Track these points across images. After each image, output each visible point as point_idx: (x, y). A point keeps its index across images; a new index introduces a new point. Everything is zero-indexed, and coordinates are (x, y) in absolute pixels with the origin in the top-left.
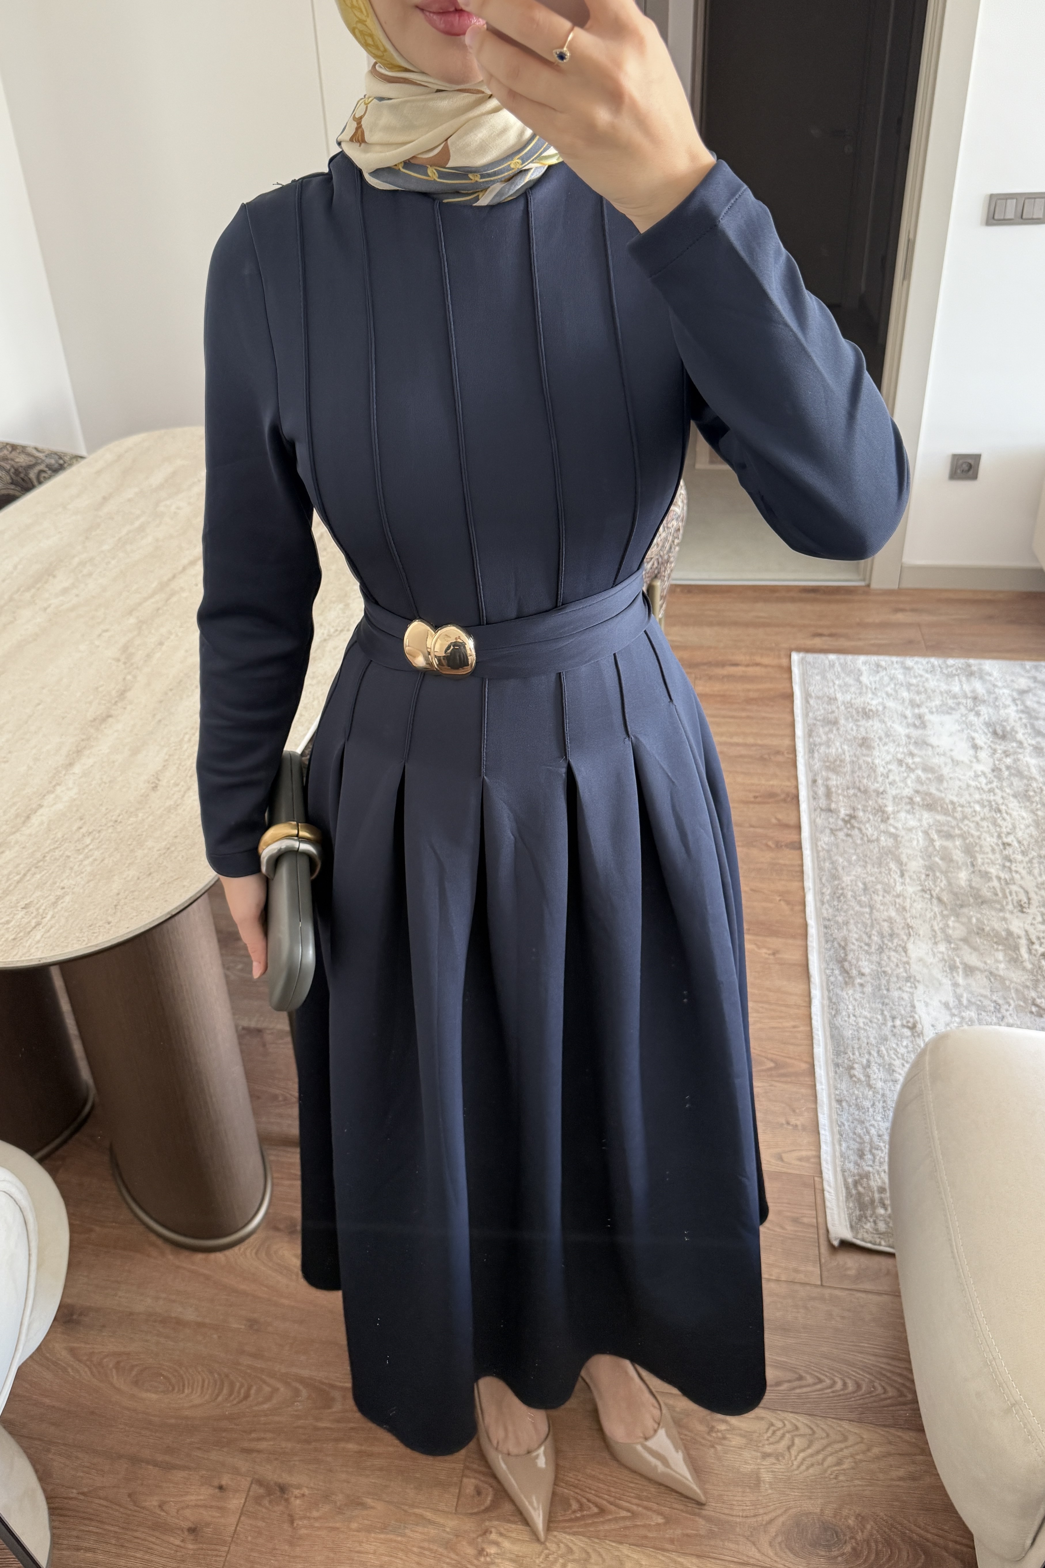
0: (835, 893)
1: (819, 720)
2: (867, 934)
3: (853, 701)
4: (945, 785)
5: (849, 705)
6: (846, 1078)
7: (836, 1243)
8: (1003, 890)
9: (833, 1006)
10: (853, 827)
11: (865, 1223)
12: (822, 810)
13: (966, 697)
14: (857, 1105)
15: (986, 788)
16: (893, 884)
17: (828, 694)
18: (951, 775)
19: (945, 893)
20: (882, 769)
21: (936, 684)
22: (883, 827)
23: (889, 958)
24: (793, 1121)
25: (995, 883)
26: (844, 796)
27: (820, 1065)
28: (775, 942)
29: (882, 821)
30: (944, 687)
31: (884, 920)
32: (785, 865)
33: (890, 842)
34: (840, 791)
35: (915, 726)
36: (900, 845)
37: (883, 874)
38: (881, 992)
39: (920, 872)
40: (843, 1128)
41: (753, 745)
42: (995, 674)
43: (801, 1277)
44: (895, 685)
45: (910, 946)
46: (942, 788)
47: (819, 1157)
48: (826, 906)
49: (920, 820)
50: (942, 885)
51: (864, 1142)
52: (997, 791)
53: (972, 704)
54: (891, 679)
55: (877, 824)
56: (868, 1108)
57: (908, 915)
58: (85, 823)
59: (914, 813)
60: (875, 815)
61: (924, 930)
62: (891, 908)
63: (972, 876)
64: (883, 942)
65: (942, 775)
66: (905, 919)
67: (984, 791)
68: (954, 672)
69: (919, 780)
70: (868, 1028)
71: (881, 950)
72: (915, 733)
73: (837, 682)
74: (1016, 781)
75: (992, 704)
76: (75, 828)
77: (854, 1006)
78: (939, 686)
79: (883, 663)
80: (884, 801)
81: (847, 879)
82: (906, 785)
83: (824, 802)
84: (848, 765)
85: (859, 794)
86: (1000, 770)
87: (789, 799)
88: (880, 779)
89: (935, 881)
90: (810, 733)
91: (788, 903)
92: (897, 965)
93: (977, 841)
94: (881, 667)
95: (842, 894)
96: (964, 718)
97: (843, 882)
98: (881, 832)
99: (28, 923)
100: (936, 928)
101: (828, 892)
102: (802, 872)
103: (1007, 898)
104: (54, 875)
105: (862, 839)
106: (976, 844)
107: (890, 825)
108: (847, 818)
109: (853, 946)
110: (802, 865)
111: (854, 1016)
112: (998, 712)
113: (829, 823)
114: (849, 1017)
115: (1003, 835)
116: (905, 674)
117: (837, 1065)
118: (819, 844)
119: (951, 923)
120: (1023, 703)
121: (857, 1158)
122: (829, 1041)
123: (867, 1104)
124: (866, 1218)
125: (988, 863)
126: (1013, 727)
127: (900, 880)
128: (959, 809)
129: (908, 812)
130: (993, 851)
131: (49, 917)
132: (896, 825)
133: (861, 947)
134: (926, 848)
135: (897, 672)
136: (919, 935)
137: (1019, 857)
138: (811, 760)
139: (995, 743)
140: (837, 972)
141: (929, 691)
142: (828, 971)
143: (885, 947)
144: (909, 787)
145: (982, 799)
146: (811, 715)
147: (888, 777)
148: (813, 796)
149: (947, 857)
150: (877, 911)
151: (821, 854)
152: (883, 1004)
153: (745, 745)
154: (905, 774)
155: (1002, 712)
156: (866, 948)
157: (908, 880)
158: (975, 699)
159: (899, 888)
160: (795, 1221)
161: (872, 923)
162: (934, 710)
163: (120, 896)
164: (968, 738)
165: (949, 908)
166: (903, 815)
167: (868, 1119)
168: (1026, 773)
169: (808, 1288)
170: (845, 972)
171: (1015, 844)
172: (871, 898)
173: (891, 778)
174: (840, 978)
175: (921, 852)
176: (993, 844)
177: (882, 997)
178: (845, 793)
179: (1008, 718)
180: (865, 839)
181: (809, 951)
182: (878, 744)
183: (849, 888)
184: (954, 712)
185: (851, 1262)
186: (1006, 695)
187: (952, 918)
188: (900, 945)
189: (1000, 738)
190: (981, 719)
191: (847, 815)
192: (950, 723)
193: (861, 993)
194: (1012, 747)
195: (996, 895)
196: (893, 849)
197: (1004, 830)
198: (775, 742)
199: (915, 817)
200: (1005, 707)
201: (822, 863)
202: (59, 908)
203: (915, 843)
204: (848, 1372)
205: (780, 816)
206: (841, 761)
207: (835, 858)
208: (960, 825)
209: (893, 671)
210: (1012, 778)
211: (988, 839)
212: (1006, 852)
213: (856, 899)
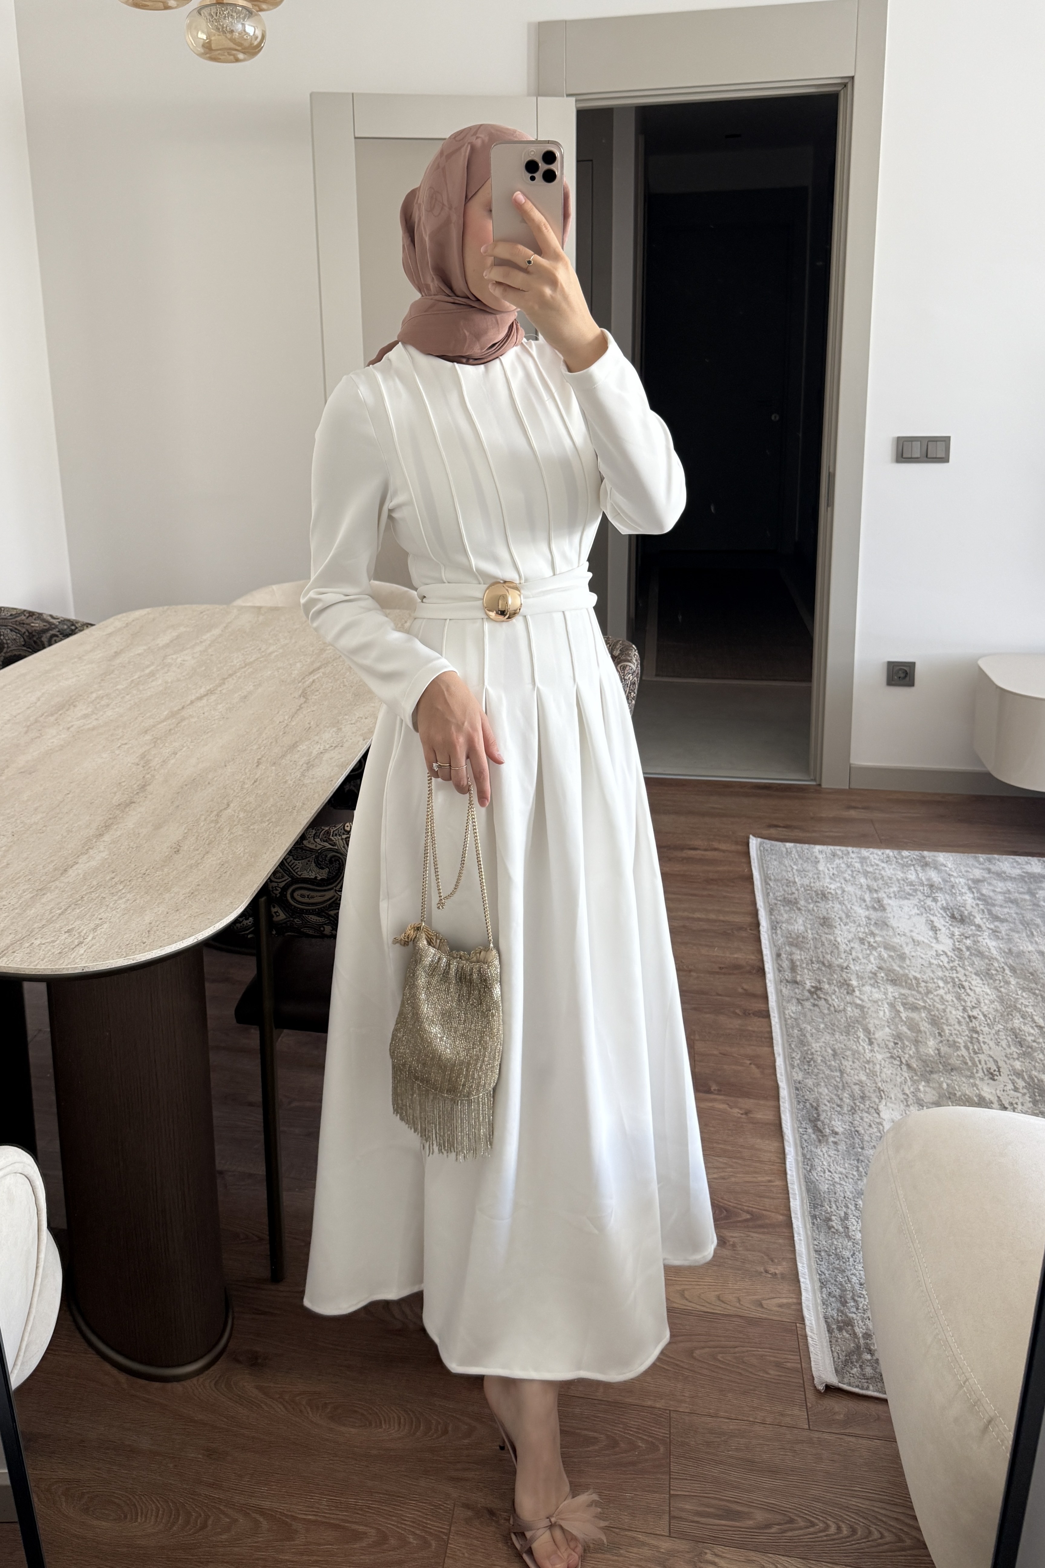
0: (805, 1058)
1: (780, 901)
2: (838, 1096)
3: (812, 885)
4: (908, 962)
5: (808, 888)
6: (824, 1229)
7: (821, 1388)
8: (971, 1059)
9: (808, 1162)
10: (820, 998)
11: (852, 1369)
12: (787, 981)
13: (922, 884)
14: (836, 1255)
15: (949, 967)
16: (863, 1051)
17: (787, 877)
18: (913, 954)
19: (914, 1060)
20: (844, 946)
21: (893, 872)
22: (848, 998)
23: (862, 1119)
24: (772, 1269)
25: (964, 1052)
26: (809, 970)
27: (797, 1218)
28: (748, 1103)
29: (848, 993)
30: (900, 875)
31: (855, 1084)
32: (754, 1032)
33: (857, 1012)
34: (804, 965)
35: (874, 909)
36: (867, 1016)
37: (852, 1042)
38: (855, 1150)
39: (888, 1041)
40: (823, 1277)
41: (715, 921)
42: (949, 865)
43: (787, 1420)
44: (852, 871)
45: (881, 1107)
46: (905, 966)
47: (800, 1304)
48: (797, 1069)
49: (885, 994)
50: (911, 1053)
51: (846, 1290)
52: (959, 969)
53: (929, 892)
54: (848, 867)
55: (843, 996)
56: (849, 1258)
57: (878, 1080)
58: (116, 875)
59: (879, 987)
60: (840, 987)
61: (895, 1093)
62: (861, 1072)
63: (940, 1045)
64: (855, 1103)
65: (904, 953)
66: (876, 1083)
67: (947, 970)
68: (910, 862)
69: (880, 957)
70: (844, 1183)
71: (853, 1111)
72: (874, 915)
73: (795, 867)
74: (976, 960)
75: (949, 891)
76: (108, 878)
77: (829, 1163)
78: (895, 875)
79: (839, 853)
80: (849, 975)
81: (816, 1046)
82: (870, 961)
83: (790, 975)
84: (811, 942)
85: (823, 969)
86: (962, 950)
87: (754, 971)
88: (843, 956)
89: (903, 1048)
90: (771, 911)
91: (758, 1066)
92: (870, 1126)
93: (943, 1014)
94: (838, 855)
95: (812, 1059)
96: (922, 903)
97: (812, 1048)
98: (848, 1003)
99: (73, 941)
100: (908, 1092)
101: (799, 1056)
102: (772, 1038)
103: (977, 1066)
104: (92, 910)
105: (829, 1009)
106: (942, 1016)
107: (856, 997)
108: (813, 990)
109: (825, 1107)
110: (771, 1032)
111: (830, 1171)
112: (955, 898)
113: (796, 993)
114: (824, 1173)
115: (968, 1009)
116: (861, 863)
117: (814, 1217)
118: (787, 1012)
119: (921, 1088)
120: (979, 891)
121: (839, 1305)
122: (805, 1194)
123: (847, 1254)
124: (852, 1363)
125: (956, 1034)
126: (971, 912)
127: (870, 1047)
128: (923, 984)
129: (872, 985)
130: (959, 1023)
131: (90, 938)
132: (862, 997)
133: (833, 1108)
134: (893, 1019)
135: (854, 860)
136: (891, 1098)
137: (986, 1029)
138: (774, 935)
139: (954, 927)
140: (810, 1131)
141: (886, 878)
142: (801, 1130)
143: (857, 1108)
144: (872, 964)
145: (945, 976)
146: (771, 894)
147: (851, 954)
148: (778, 969)
149: (913, 1027)
150: (848, 1075)
151: (789, 1022)
152: (858, 1160)
153: (708, 921)
154: (868, 952)
155: (959, 898)
156: (839, 1109)
157: (876, 1048)
158: (931, 886)
159: (868, 1055)
160: (778, 1365)
161: (843, 1086)
162: (892, 895)
163: (152, 925)
164: (927, 920)
165: (919, 1074)
166: (867, 988)
167: (849, 1268)
168: (987, 953)
169: (796, 1431)
170: (818, 1130)
171: (981, 1017)
172: (841, 1063)
173: (854, 953)
174: (813, 1136)
175: (888, 1022)
176: (959, 1017)
177: (857, 1154)
178: (810, 967)
179: (965, 904)
180: (832, 1009)
181: (781, 1112)
182: (840, 924)
183: (819, 1053)
184: (911, 897)
185: (839, 1407)
186: (963, 884)
187: (923, 1083)
188: (872, 1107)
189: (958, 922)
190: (939, 904)
191: (813, 987)
192: (909, 906)
193: (835, 1150)
194: (971, 930)
195: (966, 1063)
196: (861, 1019)
197: (969, 1004)
198: (737, 919)
199: (880, 991)
200: (962, 894)
201: (791, 1030)
202: (99, 932)
203: (881, 1013)
204: (841, 1516)
205: (745, 987)
206: (803, 937)
207: (803, 1026)
208: (925, 998)
209: (850, 860)
210: (973, 958)
211: (954, 1012)
212: (971, 1025)
213: (826, 1064)
